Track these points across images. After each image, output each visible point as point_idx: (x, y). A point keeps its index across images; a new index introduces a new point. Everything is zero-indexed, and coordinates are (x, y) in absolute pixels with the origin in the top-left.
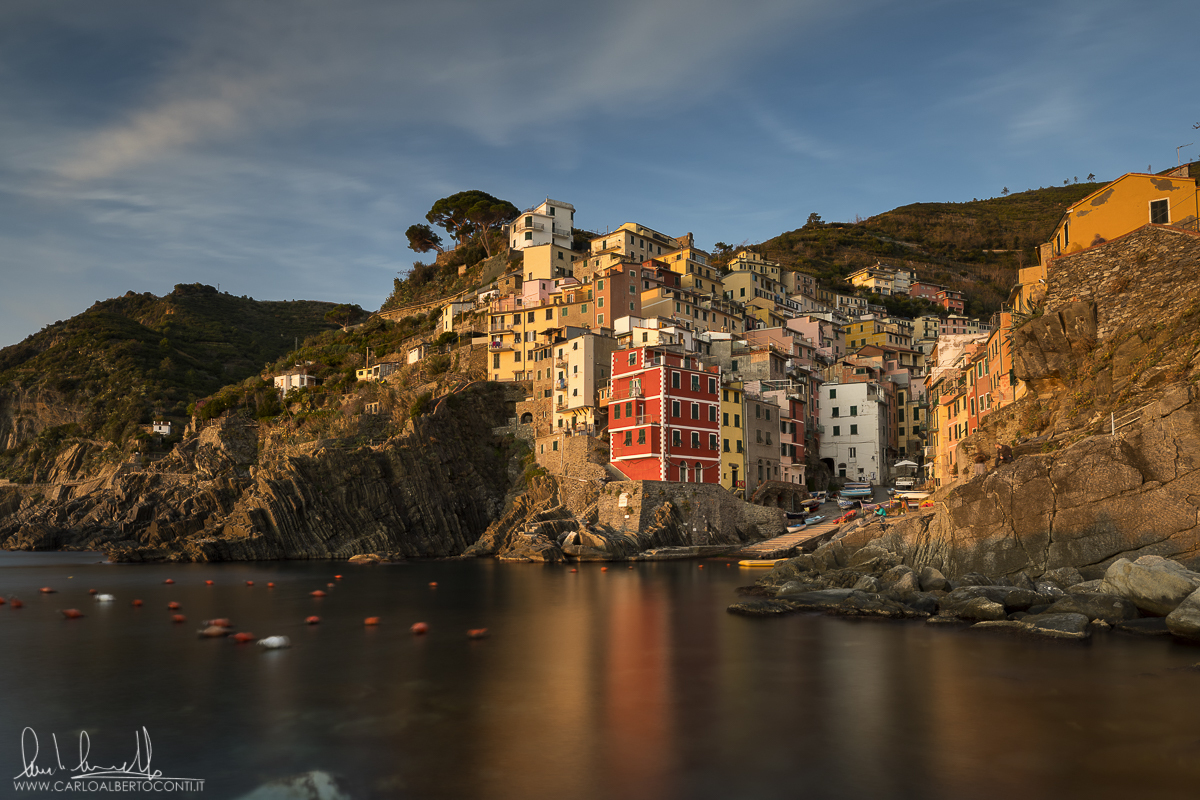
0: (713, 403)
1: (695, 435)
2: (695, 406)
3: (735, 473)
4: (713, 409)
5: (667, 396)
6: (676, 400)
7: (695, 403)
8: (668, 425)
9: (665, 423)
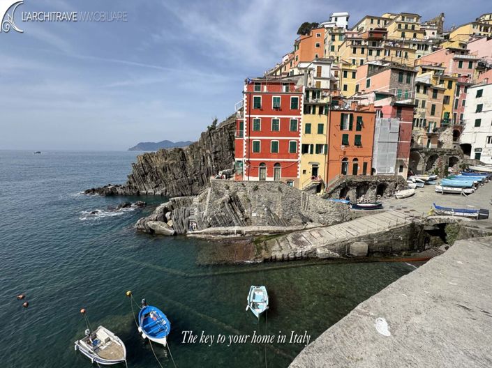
0: (294, 117)
1: (275, 144)
2: (275, 121)
3: (315, 171)
4: (294, 122)
5: (248, 116)
6: (257, 118)
7: (276, 118)
8: (248, 138)
9: (246, 136)
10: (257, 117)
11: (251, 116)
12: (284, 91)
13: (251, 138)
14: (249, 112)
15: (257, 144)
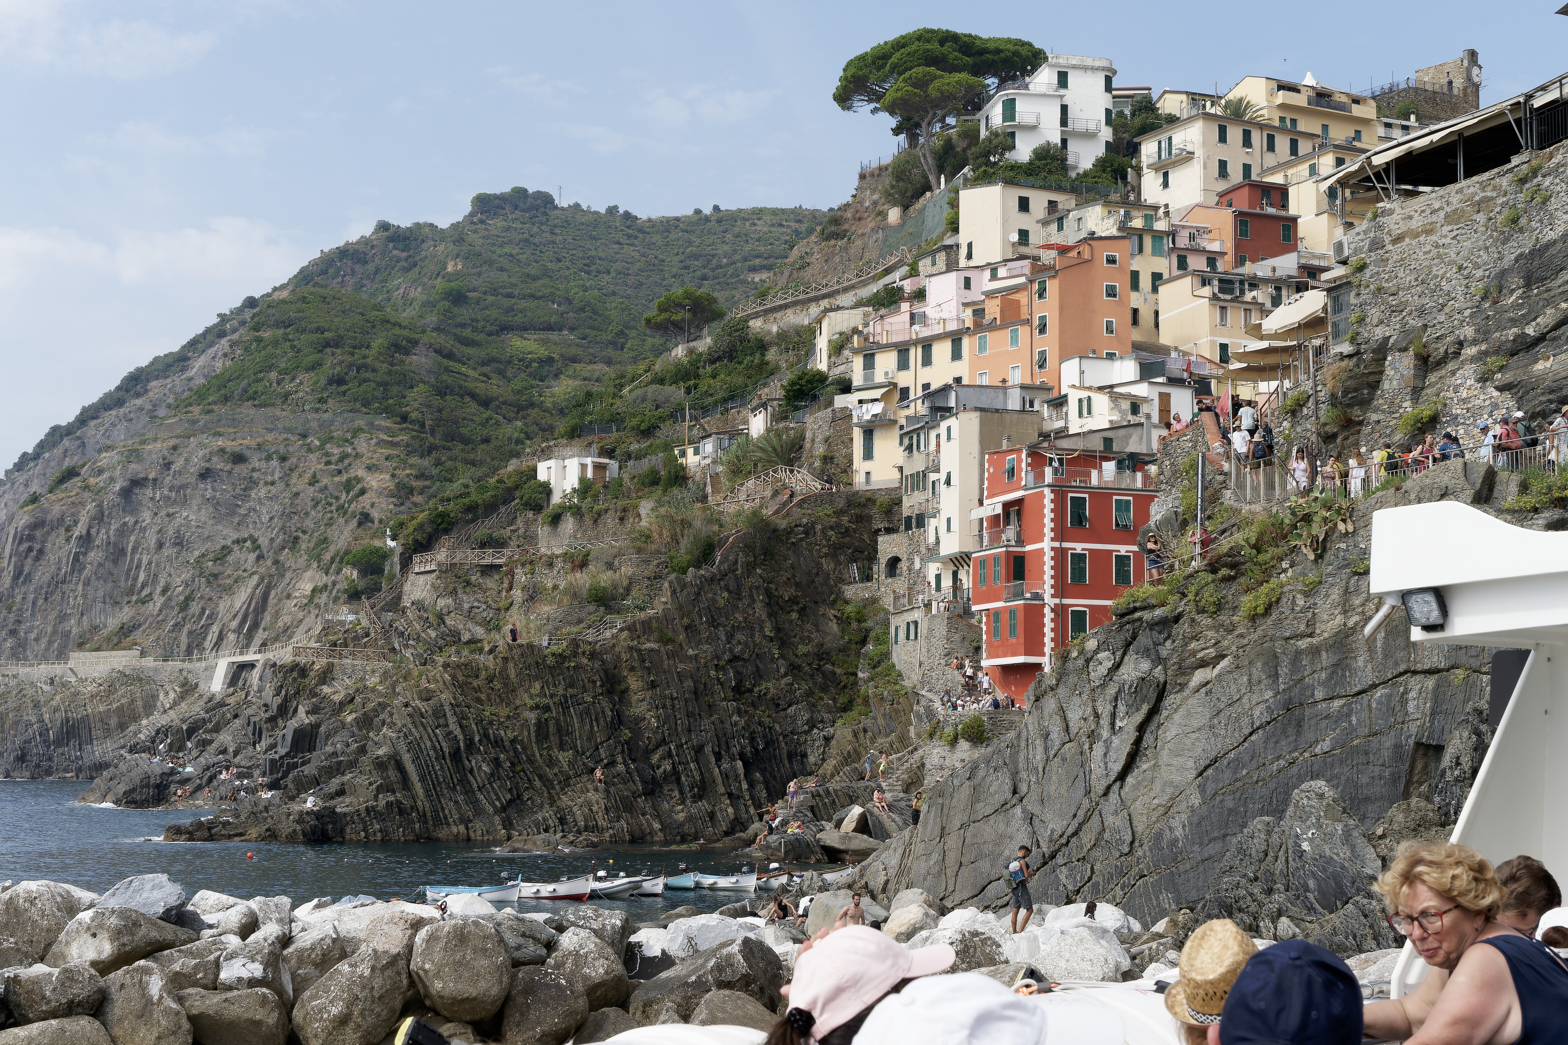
5: (1057, 544)
6: (1079, 551)
7: (1123, 553)
9: (1053, 596)
10: (1079, 547)
11: (1066, 545)
12: (1139, 484)
13: (1066, 601)
14: (1060, 534)
15: (1080, 617)
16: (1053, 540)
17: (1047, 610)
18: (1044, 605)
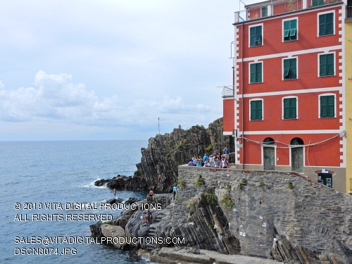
0: (326, 50)
1: (290, 103)
2: (290, 63)
4: (327, 60)
5: (240, 60)
6: (256, 62)
7: (290, 57)
8: (241, 96)
9: (238, 93)
10: (256, 60)
11: (246, 60)
13: (246, 96)
14: (243, 53)
15: (257, 105)
16: (238, 58)
17: (235, 102)
18: (234, 100)
